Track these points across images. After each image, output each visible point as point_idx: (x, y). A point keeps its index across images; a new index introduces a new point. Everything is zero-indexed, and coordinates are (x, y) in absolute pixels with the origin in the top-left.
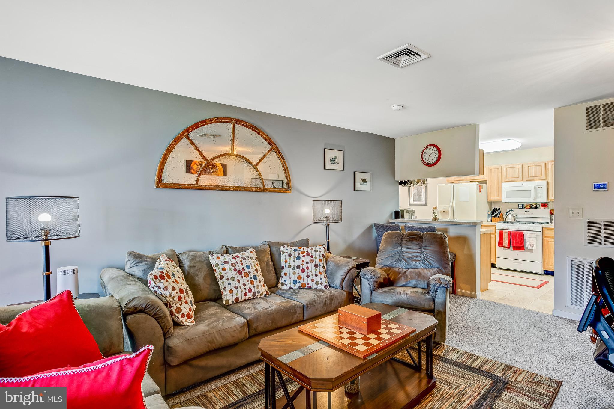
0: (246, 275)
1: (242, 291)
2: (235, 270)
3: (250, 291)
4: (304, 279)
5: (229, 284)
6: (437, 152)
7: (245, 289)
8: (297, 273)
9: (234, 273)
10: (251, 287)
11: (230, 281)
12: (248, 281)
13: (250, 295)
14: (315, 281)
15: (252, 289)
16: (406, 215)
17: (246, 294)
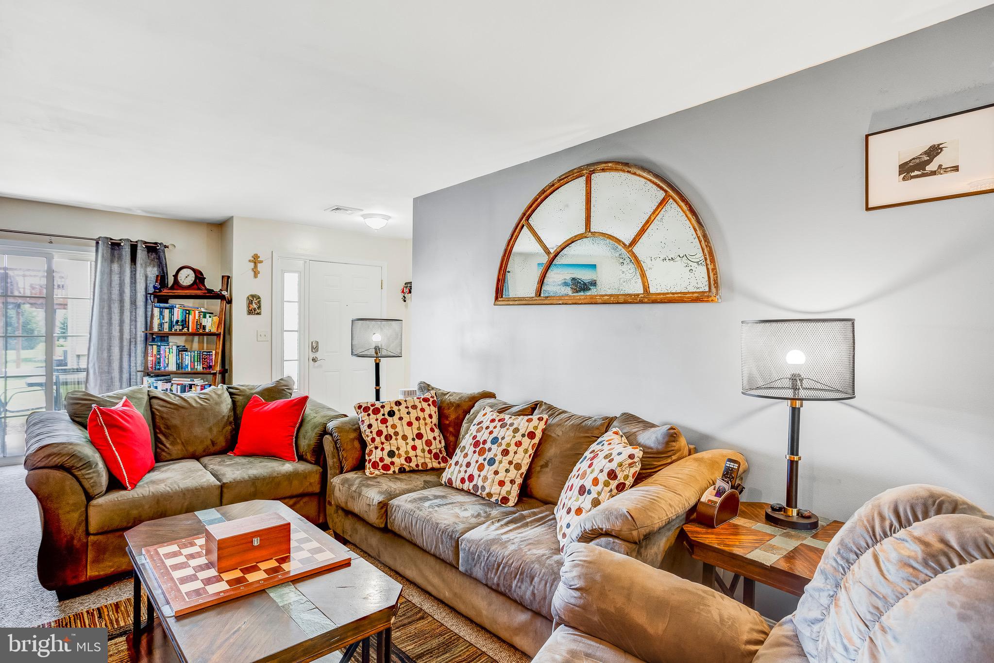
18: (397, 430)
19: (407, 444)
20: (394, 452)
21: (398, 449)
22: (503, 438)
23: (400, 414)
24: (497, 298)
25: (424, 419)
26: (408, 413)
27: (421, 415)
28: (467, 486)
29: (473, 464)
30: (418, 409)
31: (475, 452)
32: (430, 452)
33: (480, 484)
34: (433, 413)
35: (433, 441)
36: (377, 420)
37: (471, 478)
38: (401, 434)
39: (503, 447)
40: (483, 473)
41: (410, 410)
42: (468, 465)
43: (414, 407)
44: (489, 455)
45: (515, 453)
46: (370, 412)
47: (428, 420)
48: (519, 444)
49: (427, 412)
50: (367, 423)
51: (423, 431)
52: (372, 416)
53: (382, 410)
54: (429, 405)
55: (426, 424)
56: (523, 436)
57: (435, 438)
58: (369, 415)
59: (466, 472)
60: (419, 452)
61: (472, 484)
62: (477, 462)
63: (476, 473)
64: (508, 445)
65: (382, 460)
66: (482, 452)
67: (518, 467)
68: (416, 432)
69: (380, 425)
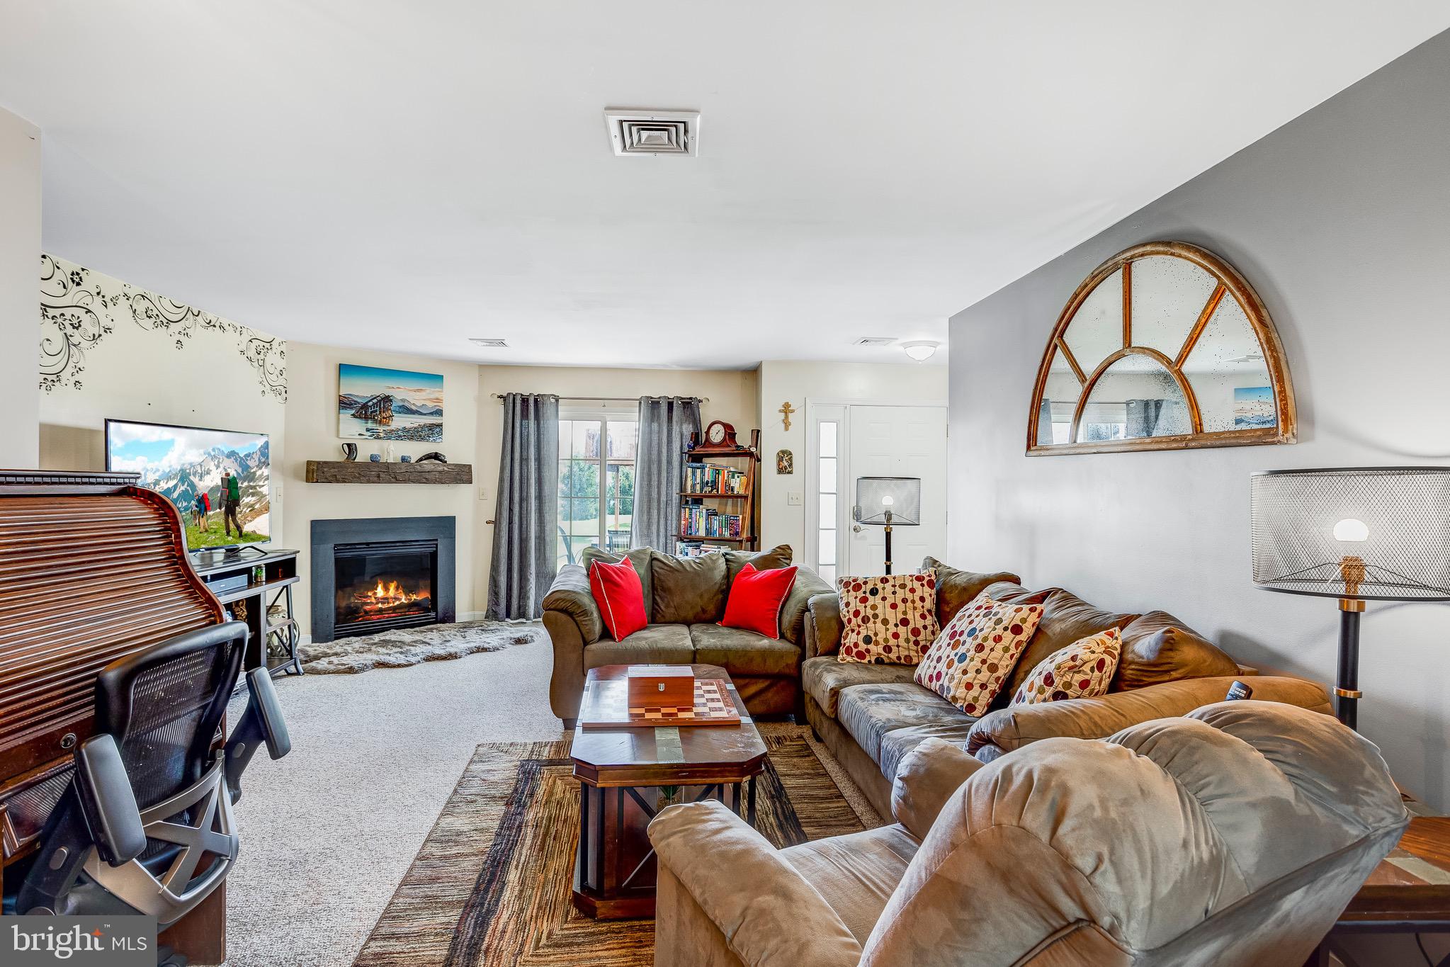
18: (877, 612)
19: (887, 630)
20: (870, 637)
21: (876, 634)
22: (981, 630)
23: (884, 593)
24: (1029, 448)
25: (913, 602)
26: (894, 593)
27: (909, 596)
28: (935, 685)
29: (944, 659)
30: (907, 589)
31: (949, 645)
32: (916, 643)
33: (946, 684)
34: (926, 595)
35: (922, 630)
36: (856, 598)
37: (939, 676)
38: (881, 617)
39: (979, 641)
40: (951, 671)
41: (897, 588)
42: (939, 660)
43: (903, 586)
44: (961, 650)
45: (992, 650)
46: (850, 588)
47: (918, 604)
48: (998, 639)
49: (919, 593)
50: (845, 601)
51: (910, 616)
52: (852, 593)
53: (863, 586)
54: (923, 585)
55: (915, 608)
56: (1006, 629)
57: (925, 627)
58: (848, 591)
59: (935, 667)
60: (901, 641)
61: (939, 683)
62: (948, 656)
63: (944, 670)
64: (985, 639)
65: (856, 645)
66: (955, 646)
67: (993, 668)
68: (900, 616)
69: (858, 604)
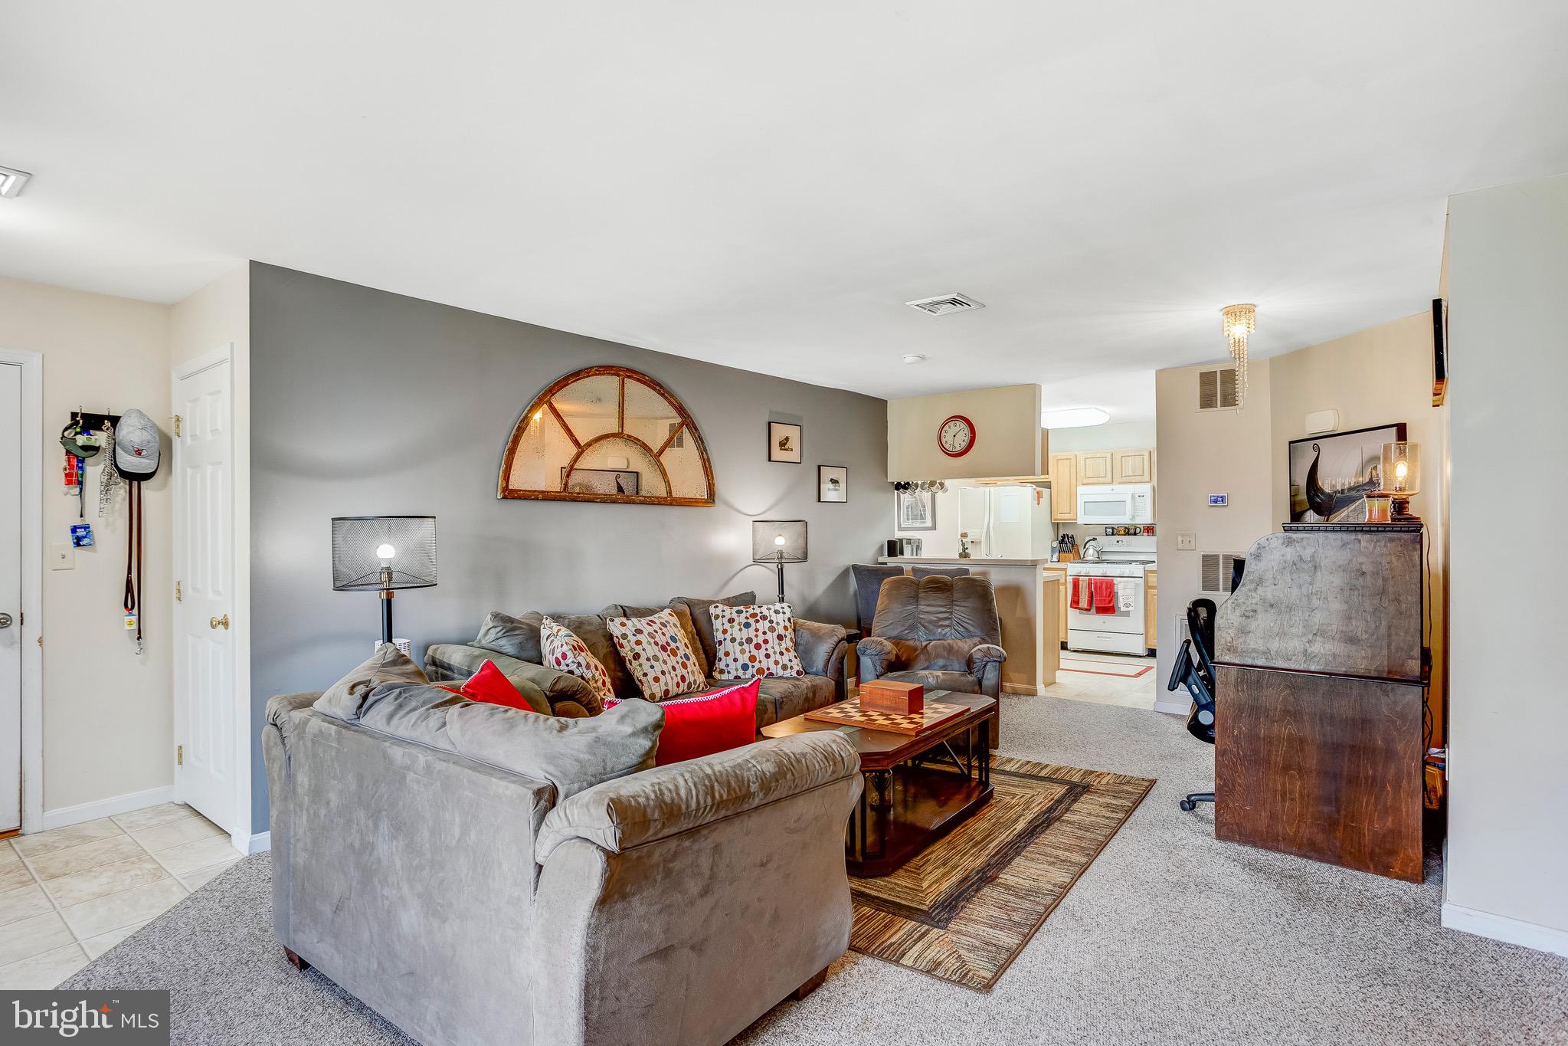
0: (674, 653)
1: (672, 678)
2: (656, 644)
3: (683, 678)
4: (760, 662)
5: (652, 667)
6: (967, 431)
7: (676, 676)
8: (748, 651)
9: (656, 648)
10: (684, 672)
11: (653, 662)
12: (678, 662)
13: (683, 687)
14: (781, 664)
15: (686, 676)
16: (907, 549)
17: (678, 685)
